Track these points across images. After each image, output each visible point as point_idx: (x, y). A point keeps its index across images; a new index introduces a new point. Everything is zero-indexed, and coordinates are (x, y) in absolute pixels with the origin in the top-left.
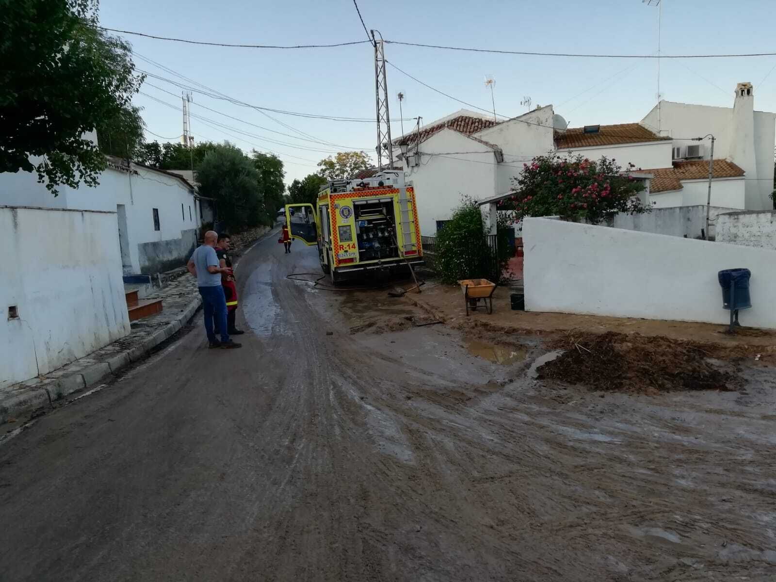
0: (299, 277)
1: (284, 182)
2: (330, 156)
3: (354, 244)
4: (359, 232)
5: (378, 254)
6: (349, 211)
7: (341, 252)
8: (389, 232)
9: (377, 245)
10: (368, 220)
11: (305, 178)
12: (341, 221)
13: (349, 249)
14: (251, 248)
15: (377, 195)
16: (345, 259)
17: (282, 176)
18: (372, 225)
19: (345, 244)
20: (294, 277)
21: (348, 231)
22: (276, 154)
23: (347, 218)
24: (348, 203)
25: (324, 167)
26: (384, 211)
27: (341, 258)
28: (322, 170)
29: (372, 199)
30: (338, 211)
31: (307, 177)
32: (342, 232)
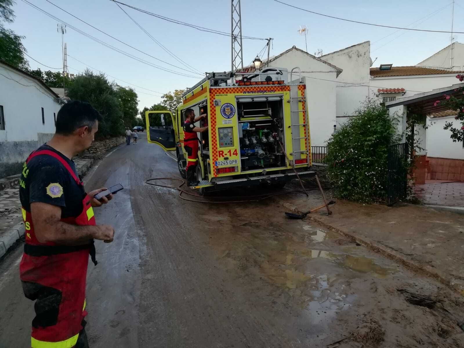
0: (159, 182)
1: (138, 107)
2: (170, 92)
3: (236, 150)
4: (242, 136)
5: (260, 162)
6: (231, 109)
7: (221, 159)
8: (274, 137)
9: (261, 152)
10: (250, 123)
11: (152, 107)
12: (221, 121)
13: (230, 155)
14: (111, 153)
15: (265, 91)
16: (226, 168)
17: (137, 103)
18: (254, 129)
19: (226, 150)
20: (153, 182)
21: (230, 134)
22: (133, 88)
23: (229, 118)
24: (231, 99)
25: (166, 99)
26: (270, 112)
27: (220, 167)
28: (164, 101)
29: (259, 97)
30: (218, 109)
31: (153, 106)
32: (222, 135)
